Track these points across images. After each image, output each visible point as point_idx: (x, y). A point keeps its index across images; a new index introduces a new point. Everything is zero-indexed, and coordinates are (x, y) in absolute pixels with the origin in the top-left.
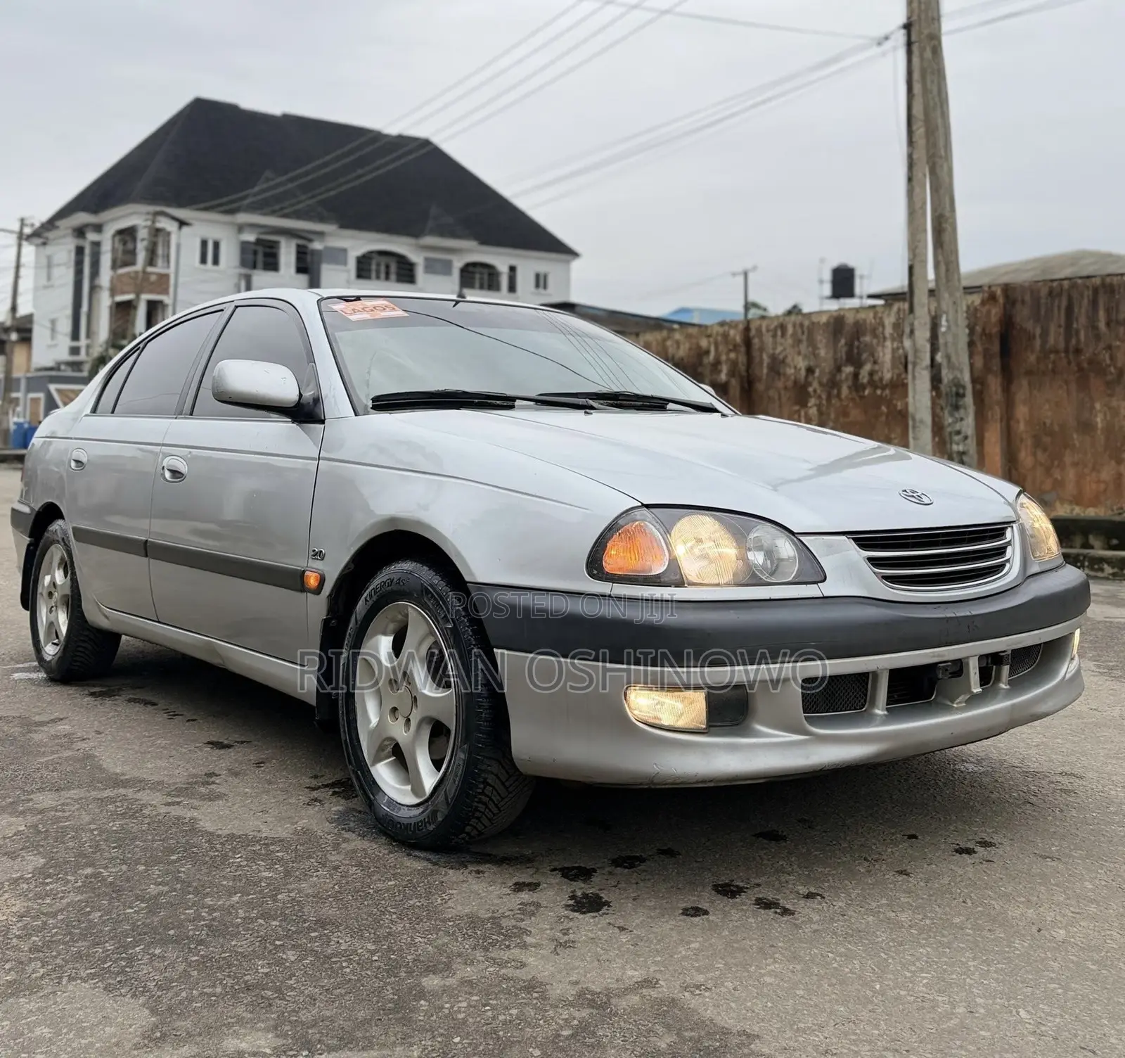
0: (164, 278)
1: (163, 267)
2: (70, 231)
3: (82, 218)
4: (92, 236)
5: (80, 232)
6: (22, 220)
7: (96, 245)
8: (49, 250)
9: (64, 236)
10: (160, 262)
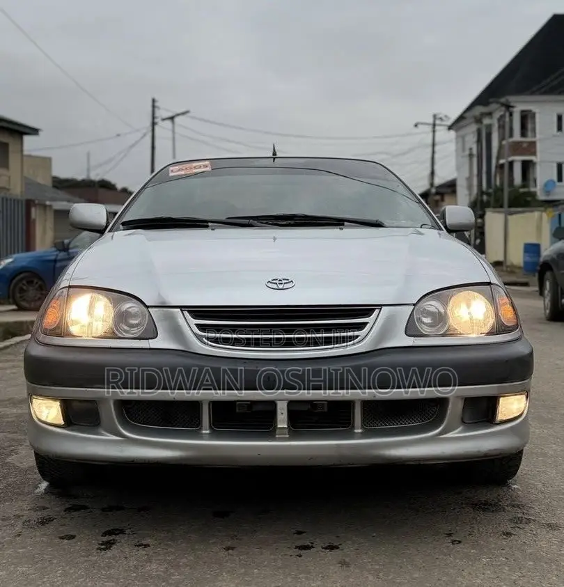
0: (533, 144)
1: (532, 137)
2: (473, 120)
3: (479, 110)
4: (486, 121)
5: (478, 120)
6: (435, 117)
7: (489, 127)
8: (462, 132)
9: (471, 123)
10: (529, 133)
